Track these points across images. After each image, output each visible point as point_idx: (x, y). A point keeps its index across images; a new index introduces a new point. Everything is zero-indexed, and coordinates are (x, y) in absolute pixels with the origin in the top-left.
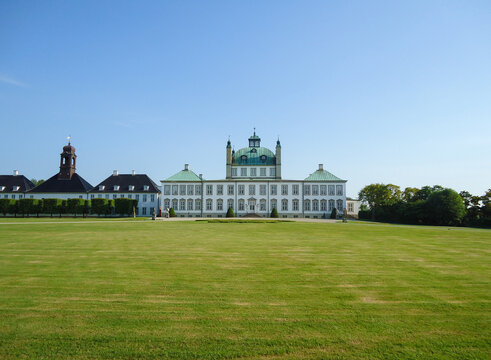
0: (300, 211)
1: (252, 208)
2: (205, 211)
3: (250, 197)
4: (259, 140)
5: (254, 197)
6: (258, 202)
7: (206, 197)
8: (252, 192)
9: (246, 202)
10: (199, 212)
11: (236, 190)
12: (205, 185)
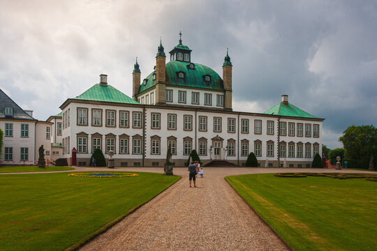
0: (275, 158)
1: (218, 152)
2: (148, 156)
3: (215, 135)
4: (189, 52)
5: (220, 135)
6: (225, 144)
7: (150, 133)
8: (218, 128)
9: (210, 143)
10: (140, 157)
11: (195, 123)
12: (149, 112)
